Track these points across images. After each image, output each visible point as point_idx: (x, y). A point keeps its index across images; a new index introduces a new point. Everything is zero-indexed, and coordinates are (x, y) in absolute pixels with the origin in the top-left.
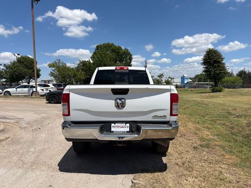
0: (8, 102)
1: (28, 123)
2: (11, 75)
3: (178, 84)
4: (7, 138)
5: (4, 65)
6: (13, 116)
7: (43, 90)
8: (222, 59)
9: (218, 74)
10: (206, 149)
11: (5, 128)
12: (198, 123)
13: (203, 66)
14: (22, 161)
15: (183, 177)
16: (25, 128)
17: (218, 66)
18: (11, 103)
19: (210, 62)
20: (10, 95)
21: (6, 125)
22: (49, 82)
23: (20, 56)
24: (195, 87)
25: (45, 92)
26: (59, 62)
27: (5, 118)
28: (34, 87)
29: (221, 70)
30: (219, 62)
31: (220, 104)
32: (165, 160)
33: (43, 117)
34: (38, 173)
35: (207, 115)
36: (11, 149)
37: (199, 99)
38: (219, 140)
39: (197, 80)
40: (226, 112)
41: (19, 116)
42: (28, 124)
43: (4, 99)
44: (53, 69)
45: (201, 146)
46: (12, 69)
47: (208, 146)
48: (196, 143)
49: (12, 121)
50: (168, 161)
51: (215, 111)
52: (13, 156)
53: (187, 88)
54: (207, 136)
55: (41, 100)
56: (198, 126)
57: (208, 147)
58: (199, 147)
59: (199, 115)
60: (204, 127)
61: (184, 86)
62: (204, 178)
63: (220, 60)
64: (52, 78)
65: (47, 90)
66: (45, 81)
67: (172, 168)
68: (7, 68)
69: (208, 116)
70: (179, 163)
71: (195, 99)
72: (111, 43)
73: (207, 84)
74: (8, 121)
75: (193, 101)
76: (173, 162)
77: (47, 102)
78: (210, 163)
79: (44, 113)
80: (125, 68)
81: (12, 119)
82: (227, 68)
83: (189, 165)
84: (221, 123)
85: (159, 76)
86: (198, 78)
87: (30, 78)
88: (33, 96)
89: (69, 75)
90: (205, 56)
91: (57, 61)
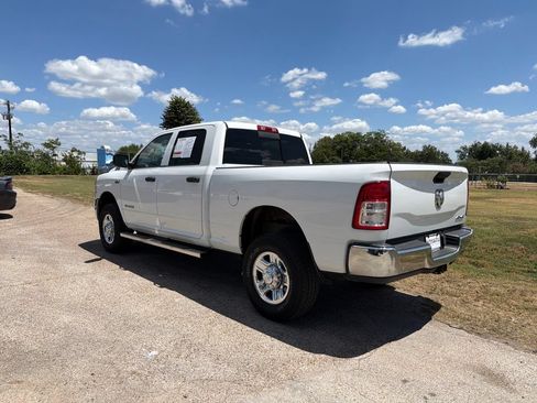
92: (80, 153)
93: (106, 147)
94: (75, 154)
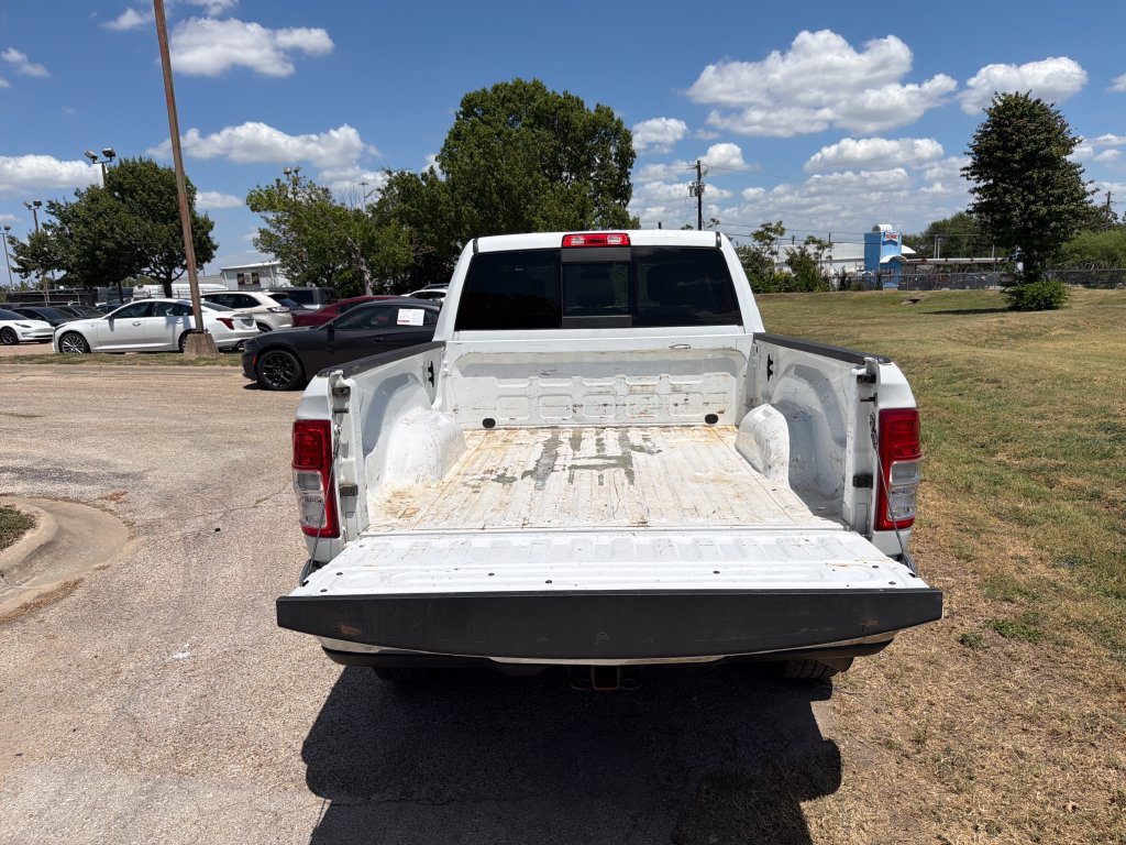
0: (77, 388)
1: (167, 501)
2: (85, 253)
3: (851, 269)
4: (69, 588)
5: (52, 205)
6: (97, 463)
7: (228, 322)
8: (1068, 146)
9: (1043, 222)
10: (1025, 649)
11: (60, 531)
12: (969, 488)
13: (973, 184)
14: (135, 721)
15: (924, 823)
16: (150, 528)
17: (1046, 182)
18: (90, 390)
19: (1006, 162)
20: (87, 350)
21: (67, 515)
22: (257, 274)
23: (116, 162)
24: (927, 284)
25: (241, 330)
26: (296, 183)
27: (61, 475)
28: (190, 311)
29: (1060, 200)
30: (1052, 162)
31: (1065, 379)
32: (824, 715)
33: (234, 467)
34: (209, 797)
35: (1006, 438)
36: (86, 653)
37: (957, 353)
38: (1079, 589)
39: (938, 248)
40: (1100, 427)
41: (124, 464)
42: (164, 507)
43: (58, 373)
44: (271, 216)
45: (1000, 628)
46: (86, 223)
47: (1030, 629)
48: (970, 610)
49: (92, 491)
50: (838, 721)
51: (1042, 417)
52: (91, 694)
53: (890, 288)
54: (1019, 570)
55: (222, 373)
56: (969, 507)
57: (1034, 638)
58: (988, 634)
59: (965, 438)
60: (999, 515)
61: (879, 277)
62: (1034, 830)
63: (1054, 149)
64: (269, 259)
65: (248, 321)
66: (240, 275)
67: (867, 764)
68: (65, 221)
69: (1011, 447)
70: (898, 739)
71: (935, 352)
72: (529, 81)
73: (988, 266)
74: (74, 489)
75: (928, 360)
76: (868, 733)
77: (249, 382)
78: (1055, 733)
79: (239, 444)
80: (614, 236)
81: (92, 480)
82: (1089, 188)
83: (947, 751)
84: (1081, 489)
85: (759, 236)
86: (943, 237)
87: (172, 261)
88: (189, 354)
89: (342, 243)
90: (986, 134)
91: (284, 180)
92: (821, 246)
93: (884, 227)
94: (812, 249)
